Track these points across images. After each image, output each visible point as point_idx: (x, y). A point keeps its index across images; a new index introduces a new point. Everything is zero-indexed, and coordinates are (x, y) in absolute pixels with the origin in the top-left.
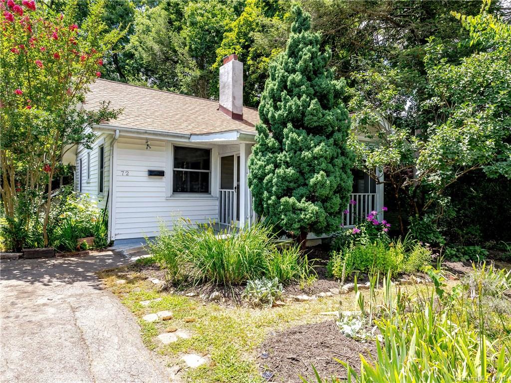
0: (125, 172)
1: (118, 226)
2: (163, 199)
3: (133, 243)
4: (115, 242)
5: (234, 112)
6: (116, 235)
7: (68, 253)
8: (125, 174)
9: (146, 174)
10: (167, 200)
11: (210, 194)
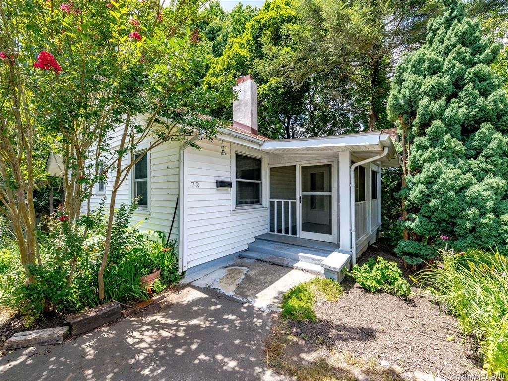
0: (195, 182)
1: (190, 252)
2: (229, 214)
3: (204, 269)
4: (186, 272)
5: (253, 128)
6: (188, 263)
7: (141, 306)
8: (195, 185)
9: (215, 184)
10: (232, 214)
11: (262, 204)
